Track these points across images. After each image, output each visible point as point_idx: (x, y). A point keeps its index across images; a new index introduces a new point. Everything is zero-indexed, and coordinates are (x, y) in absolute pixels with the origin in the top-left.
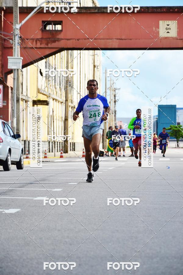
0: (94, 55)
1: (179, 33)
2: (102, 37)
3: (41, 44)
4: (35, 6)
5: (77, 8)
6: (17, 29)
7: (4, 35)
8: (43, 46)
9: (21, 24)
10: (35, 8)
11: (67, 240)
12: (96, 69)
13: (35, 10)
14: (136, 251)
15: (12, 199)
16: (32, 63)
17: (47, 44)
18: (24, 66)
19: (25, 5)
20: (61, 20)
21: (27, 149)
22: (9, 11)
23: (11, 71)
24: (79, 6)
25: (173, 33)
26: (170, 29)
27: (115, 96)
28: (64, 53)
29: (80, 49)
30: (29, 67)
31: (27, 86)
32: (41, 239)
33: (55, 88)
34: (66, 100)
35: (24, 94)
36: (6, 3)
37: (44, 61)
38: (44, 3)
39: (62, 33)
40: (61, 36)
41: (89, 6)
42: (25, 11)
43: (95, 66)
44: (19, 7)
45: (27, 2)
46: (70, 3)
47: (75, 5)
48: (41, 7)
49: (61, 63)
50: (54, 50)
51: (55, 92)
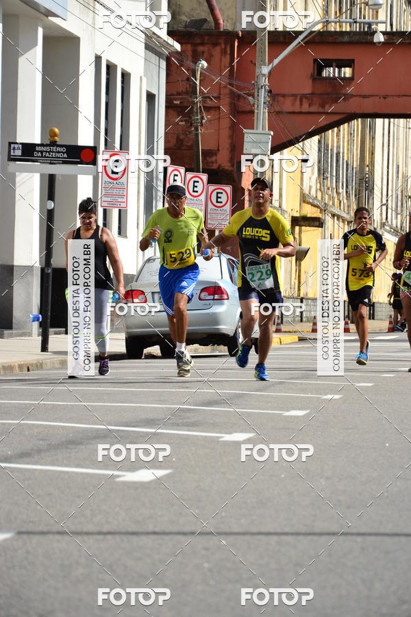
3: (310, 105)
4: (301, 29)
5: (384, 33)
6: (264, 75)
7: (237, 87)
8: (314, 109)
9: (271, 66)
10: (301, 32)
11: (342, 498)
13: (301, 37)
16: (291, 143)
17: (323, 106)
18: (273, 151)
20: (351, 58)
24: (389, 30)
28: (357, 124)
29: (389, 116)
30: (285, 151)
31: (281, 189)
33: (338, 193)
35: (276, 203)
37: (317, 138)
38: (317, 23)
39: (354, 84)
42: (280, 39)
44: (269, 32)
46: (370, 25)
47: (381, 28)
48: (312, 32)
49: (350, 142)
50: (336, 118)
51: (336, 200)
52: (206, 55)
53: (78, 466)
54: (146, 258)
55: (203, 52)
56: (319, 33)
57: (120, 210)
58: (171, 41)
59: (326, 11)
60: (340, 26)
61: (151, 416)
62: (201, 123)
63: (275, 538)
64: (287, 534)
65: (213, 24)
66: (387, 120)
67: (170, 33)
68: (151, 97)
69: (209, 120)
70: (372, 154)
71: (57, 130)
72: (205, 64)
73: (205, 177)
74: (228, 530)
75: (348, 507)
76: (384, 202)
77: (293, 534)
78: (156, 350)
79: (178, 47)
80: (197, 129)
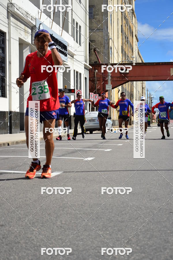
0: (142, 83)
2: (146, 75)
3: (120, 79)
4: (117, 63)
5: (135, 63)
7: (104, 75)
8: (120, 80)
14: (162, 167)
15: (108, 145)
16: (116, 87)
17: (122, 79)
18: (113, 88)
19: (113, 63)
21: (114, 124)
23: (107, 91)
27: (151, 100)
28: (130, 83)
29: (136, 81)
30: (115, 89)
31: (114, 97)
35: (113, 100)
36: (105, 62)
37: (121, 86)
38: (121, 62)
39: (129, 74)
40: (128, 75)
41: (140, 62)
43: (143, 88)
44: (111, 63)
45: (114, 61)
46: (132, 61)
47: (134, 62)
48: (120, 63)
49: (128, 87)
50: (125, 81)
52: (97, 69)
53: (75, 157)
55: (96, 68)
58: (90, 66)
59: (122, 59)
60: (126, 62)
61: (89, 146)
63: (119, 171)
64: (121, 171)
65: (98, 62)
66: (136, 82)
67: (89, 64)
68: (86, 78)
69: (98, 83)
70: (133, 89)
71: (66, 86)
72: (97, 71)
73: (98, 95)
74: (109, 170)
75: (134, 164)
76: (136, 99)
77: (122, 171)
78: (89, 132)
79: (91, 67)
80: (96, 85)
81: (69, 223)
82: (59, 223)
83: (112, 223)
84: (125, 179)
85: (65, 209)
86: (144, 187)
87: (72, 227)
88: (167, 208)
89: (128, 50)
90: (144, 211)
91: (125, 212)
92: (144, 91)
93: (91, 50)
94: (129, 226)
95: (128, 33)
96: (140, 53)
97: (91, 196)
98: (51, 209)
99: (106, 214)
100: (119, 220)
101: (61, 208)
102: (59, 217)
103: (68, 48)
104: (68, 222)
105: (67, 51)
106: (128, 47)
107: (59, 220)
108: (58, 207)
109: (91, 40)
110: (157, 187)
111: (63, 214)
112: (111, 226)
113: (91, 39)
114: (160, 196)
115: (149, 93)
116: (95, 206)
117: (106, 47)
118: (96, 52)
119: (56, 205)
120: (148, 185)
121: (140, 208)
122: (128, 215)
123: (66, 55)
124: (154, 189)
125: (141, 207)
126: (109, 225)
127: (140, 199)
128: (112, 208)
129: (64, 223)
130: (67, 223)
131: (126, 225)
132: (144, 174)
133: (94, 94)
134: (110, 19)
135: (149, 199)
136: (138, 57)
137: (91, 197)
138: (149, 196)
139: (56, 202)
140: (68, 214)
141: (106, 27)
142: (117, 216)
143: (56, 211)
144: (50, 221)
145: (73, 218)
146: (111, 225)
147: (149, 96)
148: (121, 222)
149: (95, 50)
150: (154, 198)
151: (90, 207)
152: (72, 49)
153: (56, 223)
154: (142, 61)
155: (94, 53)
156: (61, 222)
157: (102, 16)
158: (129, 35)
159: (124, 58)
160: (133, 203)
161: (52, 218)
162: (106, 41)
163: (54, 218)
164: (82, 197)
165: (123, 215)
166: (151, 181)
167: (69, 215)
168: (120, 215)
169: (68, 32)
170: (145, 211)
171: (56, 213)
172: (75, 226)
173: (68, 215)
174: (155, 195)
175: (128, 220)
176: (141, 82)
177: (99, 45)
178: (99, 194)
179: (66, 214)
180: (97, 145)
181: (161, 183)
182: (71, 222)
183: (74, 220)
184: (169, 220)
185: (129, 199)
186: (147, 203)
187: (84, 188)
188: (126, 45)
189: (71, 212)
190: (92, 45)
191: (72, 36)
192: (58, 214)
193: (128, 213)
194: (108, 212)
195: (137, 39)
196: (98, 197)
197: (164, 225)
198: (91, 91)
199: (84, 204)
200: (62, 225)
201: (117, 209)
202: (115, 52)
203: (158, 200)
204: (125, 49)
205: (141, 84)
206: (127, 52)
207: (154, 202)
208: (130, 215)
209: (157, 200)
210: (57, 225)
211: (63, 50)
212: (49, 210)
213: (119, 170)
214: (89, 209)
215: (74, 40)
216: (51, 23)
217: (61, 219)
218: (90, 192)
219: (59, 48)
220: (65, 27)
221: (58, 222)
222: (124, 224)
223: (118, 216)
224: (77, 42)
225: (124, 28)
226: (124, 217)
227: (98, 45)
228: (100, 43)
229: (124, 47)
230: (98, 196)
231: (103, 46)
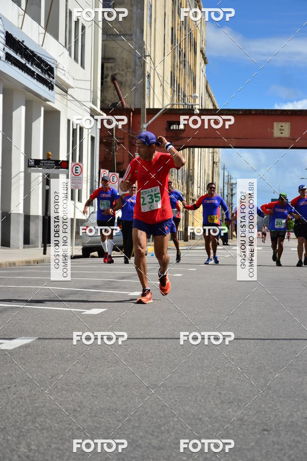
0: (213, 153)
1: (291, 133)
4: (161, 107)
5: (199, 109)
6: (144, 128)
7: (132, 134)
9: (147, 124)
10: (161, 109)
12: (215, 165)
13: (161, 111)
14: (249, 333)
19: (151, 107)
22: (137, 112)
24: (201, 108)
25: (286, 133)
26: (283, 130)
27: (232, 190)
28: (186, 151)
29: (201, 147)
32: (162, 320)
33: (178, 182)
34: (188, 193)
36: (134, 105)
38: (169, 105)
39: (185, 132)
40: (184, 135)
41: (210, 108)
42: (152, 112)
43: (214, 163)
44: (147, 109)
45: (154, 104)
46: (192, 106)
47: (197, 107)
48: (166, 109)
51: (177, 185)
53: (64, 307)
54: (91, 212)
56: (170, 109)
57: (79, 190)
58: (102, 113)
59: (172, 99)
60: (179, 106)
61: (96, 284)
62: (116, 150)
64: (162, 339)
65: (121, 105)
66: (200, 149)
67: (102, 109)
68: (93, 138)
69: (119, 149)
70: (193, 164)
71: (50, 153)
73: (118, 175)
74: (135, 337)
76: (199, 185)
77: (165, 338)
78: (96, 254)
80: (114, 153)
81: (45, 450)
82: (23, 449)
83: (139, 451)
84: (170, 355)
85: (38, 419)
86: (209, 373)
87: (52, 458)
88: (257, 421)
89: (185, 81)
90: (207, 427)
91: (167, 428)
92: (216, 169)
93: (106, 78)
94: (174, 457)
95: (185, 44)
96: (209, 88)
97: (95, 393)
98: (8, 418)
99: (125, 430)
100: (153, 444)
101: (29, 417)
102: (24, 436)
103: (58, 73)
104: (44, 446)
105: (53, 78)
106: (185, 74)
107: (24, 443)
108: (23, 414)
109: (106, 57)
110: (236, 375)
111: (32, 429)
112: (136, 457)
113: (107, 54)
114: (243, 395)
115: (226, 174)
116: (103, 414)
117: (138, 73)
118: (116, 82)
119: (18, 411)
120: (218, 371)
121: (200, 420)
122: (173, 434)
123: (51, 88)
124: (230, 378)
125: (201, 416)
126: (132, 455)
127: (200, 401)
128: (139, 419)
129: (34, 450)
130: (41, 449)
131: (169, 456)
132: (210, 348)
133: (109, 172)
134: (149, 14)
135: (220, 401)
136: (205, 96)
137: (95, 395)
138: (220, 393)
139: (19, 403)
140: (43, 429)
141: (138, 31)
142: (150, 437)
143: (18, 424)
144: (5, 445)
145: (54, 439)
146: (136, 455)
147: (226, 180)
148: (158, 450)
149: (113, 79)
150: (229, 398)
151: (93, 415)
152: (64, 75)
153: (18, 450)
154: (214, 105)
155: (112, 85)
156: (29, 447)
157: (132, 7)
158: (188, 49)
159: (175, 98)
160: (184, 407)
161: (9, 438)
162: (138, 60)
163: (14, 439)
164: (77, 393)
165: (162, 433)
166: (224, 362)
167: (47, 432)
168: (156, 434)
169: (56, 37)
170: (210, 426)
171: (18, 428)
172: (59, 456)
173: (45, 432)
174: (231, 393)
175: (173, 446)
176: (211, 149)
177: (123, 68)
178: (112, 387)
179: (40, 430)
180: (113, 281)
181: (247, 366)
182: (50, 446)
183: (56, 443)
184: (260, 446)
185: (177, 399)
186: (215, 408)
187: (83, 373)
188: (180, 69)
189: (51, 427)
190: (107, 68)
191: (66, 46)
192: (23, 430)
193: (173, 428)
194: (130, 426)
195: (205, 59)
196: (110, 395)
197: (249, 456)
198: (103, 165)
199: (79, 409)
200: (29, 453)
201: (150, 421)
202: (158, 83)
203: (238, 404)
204: (179, 78)
205: (211, 155)
206: (182, 86)
207: (228, 408)
208: (178, 434)
209: (236, 404)
210: (19, 453)
211: (46, 77)
212: (3, 420)
213: (159, 337)
214: (89, 419)
215: (70, 55)
216: (21, 18)
217: (28, 440)
218: (94, 382)
219: (36, 72)
220: (51, 28)
221: (21, 446)
222: (164, 454)
223: (152, 435)
224: (76, 59)
225: (177, 33)
226: (164, 438)
227: (121, 68)
228: (125, 64)
229: (177, 74)
230: (110, 391)
231: (131, 70)
